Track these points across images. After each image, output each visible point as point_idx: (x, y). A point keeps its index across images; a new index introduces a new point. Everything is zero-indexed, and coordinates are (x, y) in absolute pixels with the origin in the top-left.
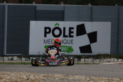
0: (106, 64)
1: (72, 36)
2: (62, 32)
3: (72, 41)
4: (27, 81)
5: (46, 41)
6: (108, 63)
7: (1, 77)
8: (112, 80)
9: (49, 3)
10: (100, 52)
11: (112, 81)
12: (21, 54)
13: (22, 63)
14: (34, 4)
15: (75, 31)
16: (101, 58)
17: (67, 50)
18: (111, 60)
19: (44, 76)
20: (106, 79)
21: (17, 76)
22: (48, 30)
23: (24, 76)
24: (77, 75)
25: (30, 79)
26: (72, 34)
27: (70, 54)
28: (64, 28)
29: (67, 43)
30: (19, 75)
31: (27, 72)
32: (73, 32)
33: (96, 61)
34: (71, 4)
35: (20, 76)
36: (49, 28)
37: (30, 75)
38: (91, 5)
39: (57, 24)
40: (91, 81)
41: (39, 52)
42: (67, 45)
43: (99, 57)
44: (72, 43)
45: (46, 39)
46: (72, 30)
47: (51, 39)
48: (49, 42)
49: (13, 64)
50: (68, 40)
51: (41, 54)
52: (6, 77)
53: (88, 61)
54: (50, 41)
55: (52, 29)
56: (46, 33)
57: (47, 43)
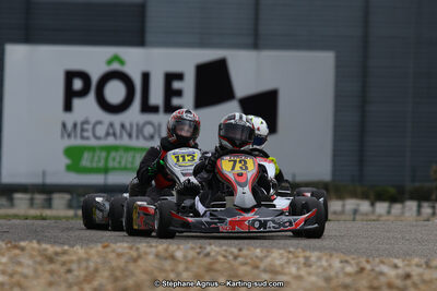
2: (136, 91)
5: (70, 126)
10: (294, 176)
15: (188, 86)
18: (344, 206)
22: (78, 84)
26: (176, 101)
28: (146, 77)
29: (157, 137)
32: (179, 93)
36: (85, 77)
39: (116, 58)
41: (44, 173)
45: (70, 118)
46: (176, 85)
47: (93, 121)
48: (83, 130)
50: (160, 125)
51: (50, 180)
54: (86, 126)
55: (95, 79)
56: (70, 96)
57: (75, 136)
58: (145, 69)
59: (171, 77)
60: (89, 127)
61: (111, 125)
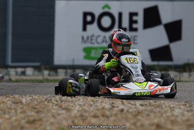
1: (136, 30)
2: (116, 21)
3: (135, 38)
5: (85, 38)
10: (189, 60)
15: (140, 19)
22: (89, 18)
26: (135, 26)
28: (120, 15)
32: (136, 22)
36: (92, 15)
39: (106, 6)
41: (73, 60)
44: (136, 42)
45: (85, 34)
46: (135, 18)
47: (96, 35)
54: (93, 38)
55: (97, 15)
56: (85, 24)
57: (88, 43)
58: (120, 11)
59: (132, 15)
60: (95, 38)
61: (105, 37)
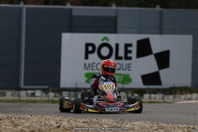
0: (184, 102)
1: (130, 58)
2: (113, 51)
3: (130, 65)
4: (57, 129)
5: (87, 65)
6: (188, 102)
7: (16, 123)
8: (194, 128)
9: (93, 5)
11: (193, 130)
12: (47, 87)
13: (48, 101)
14: (68, 6)
15: (134, 49)
16: (175, 94)
17: (121, 80)
18: (192, 96)
19: (84, 122)
20: (184, 128)
21: (41, 122)
22: (90, 48)
23: (52, 121)
24: (138, 121)
25: (61, 127)
26: (129, 55)
27: (126, 86)
28: (117, 45)
29: (121, 69)
30: (44, 120)
31: (56, 116)
32: (130, 52)
33: (168, 98)
34: (128, 6)
35: (46, 121)
36: (93, 45)
37: (62, 119)
38: (161, 7)
39: (105, 38)
40: (160, 130)
41: (76, 84)
42: (121, 72)
43: (173, 91)
44: (130, 68)
45: (87, 62)
46: (129, 49)
47: (96, 63)
48: (92, 67)
49: (34, 102)
50: (123, 64)
51: (79, 86)
52: (23, 123)
53: (155, 98)
54: (93, 65)
55: (97, 46)
56: (87, 53)
57: (90, 69)
58: (117, 42)
59: (127, 46)
60: (95, 65)
